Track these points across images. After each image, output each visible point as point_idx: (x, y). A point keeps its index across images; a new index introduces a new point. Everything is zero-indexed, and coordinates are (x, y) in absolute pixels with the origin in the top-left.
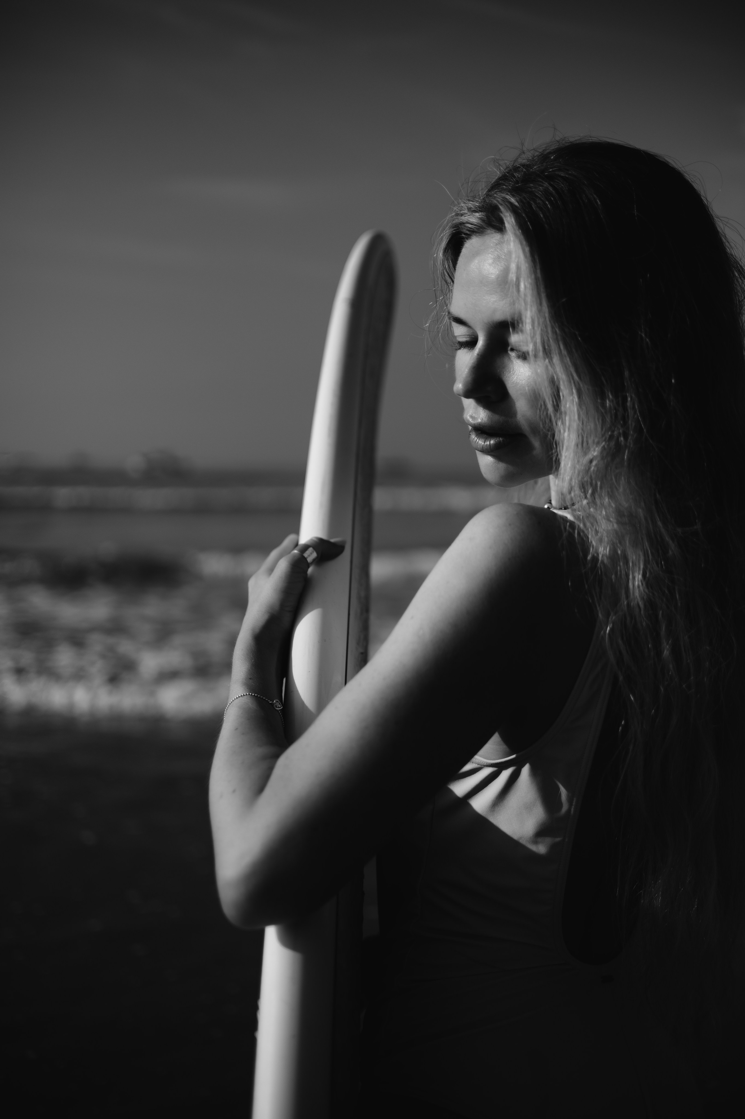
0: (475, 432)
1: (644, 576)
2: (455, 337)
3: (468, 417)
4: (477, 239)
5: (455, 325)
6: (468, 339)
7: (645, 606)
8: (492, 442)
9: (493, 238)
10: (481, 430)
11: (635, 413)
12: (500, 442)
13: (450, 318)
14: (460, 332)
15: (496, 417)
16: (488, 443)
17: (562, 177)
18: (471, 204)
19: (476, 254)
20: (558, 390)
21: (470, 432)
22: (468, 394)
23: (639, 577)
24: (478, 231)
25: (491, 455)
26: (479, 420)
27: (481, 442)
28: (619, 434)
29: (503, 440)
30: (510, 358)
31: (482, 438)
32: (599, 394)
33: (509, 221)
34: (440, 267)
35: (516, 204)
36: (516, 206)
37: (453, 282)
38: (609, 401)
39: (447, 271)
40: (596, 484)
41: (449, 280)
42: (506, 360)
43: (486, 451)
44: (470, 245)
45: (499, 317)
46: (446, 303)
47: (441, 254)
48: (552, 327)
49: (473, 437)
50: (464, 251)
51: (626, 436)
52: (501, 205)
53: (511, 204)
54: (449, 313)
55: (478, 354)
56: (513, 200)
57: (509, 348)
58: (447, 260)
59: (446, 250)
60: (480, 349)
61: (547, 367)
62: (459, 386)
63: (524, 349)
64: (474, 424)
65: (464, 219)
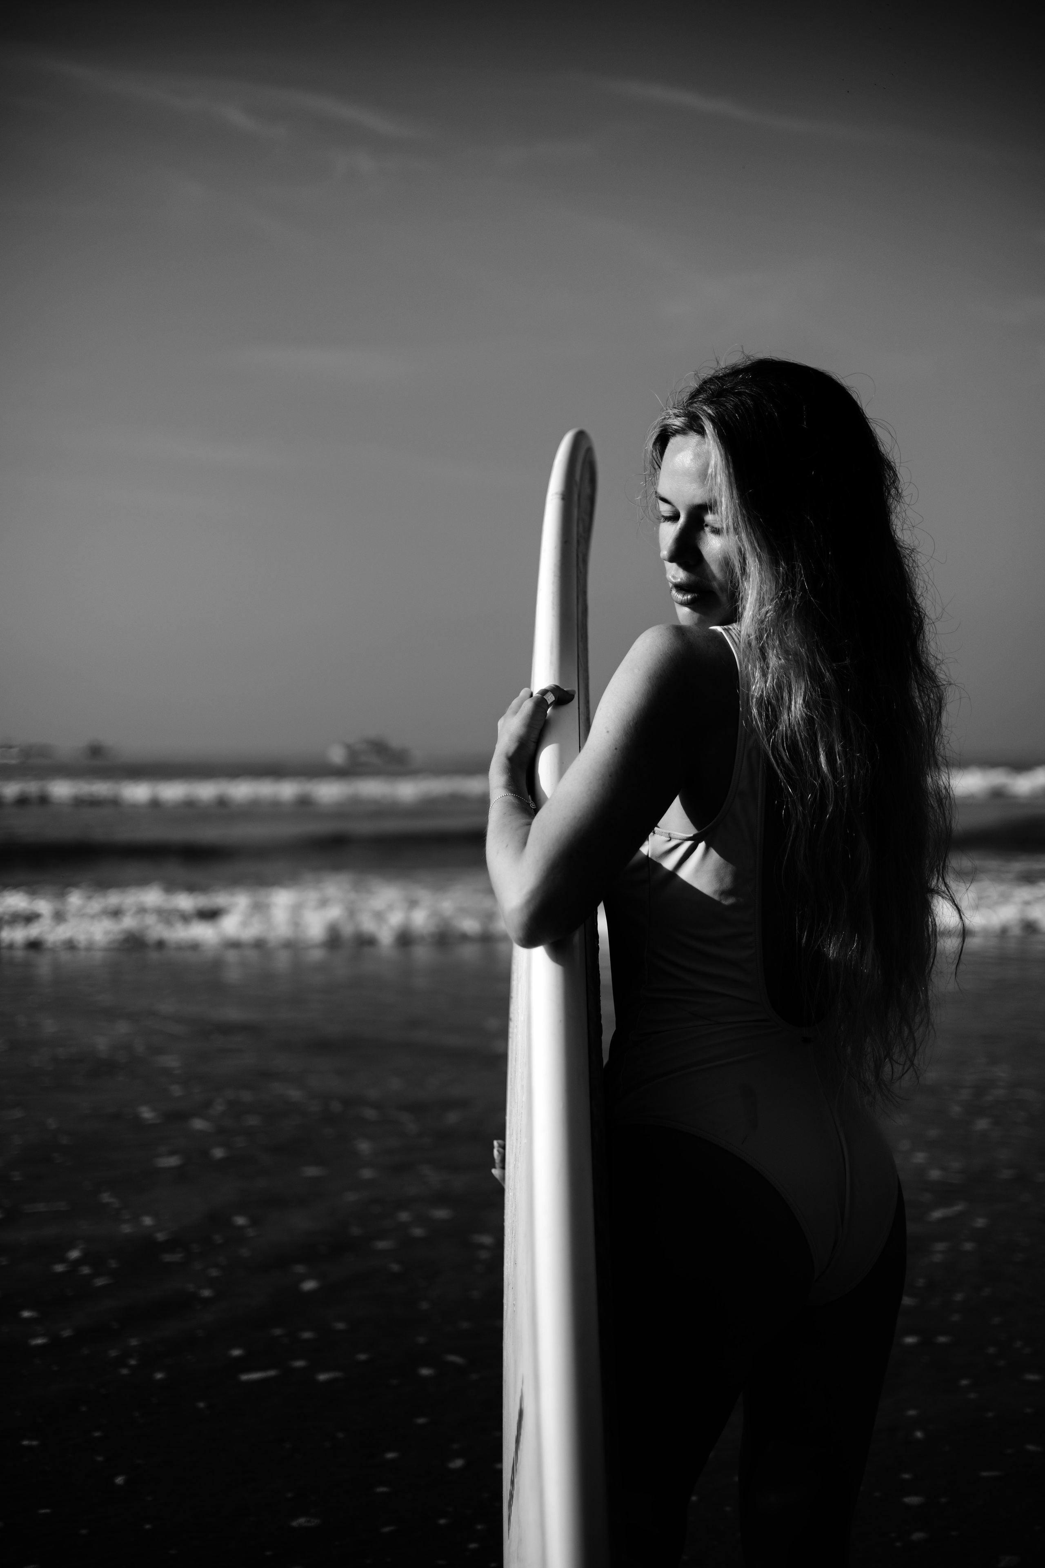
0: (675, 588)
1: (804, 700)
2: (660, 512)
3: (670, 577)
4: (681, 438)
5: (661, 503)
6: (671, 515)
7: (804, 723)
8: (689, 597)
9: (693, 439)
10: (679, 587)
11: (801, 577)
12: (695, 597)
13: (656, 497)
14: (665, 509)
15: (693, 577)
16: (686, 598)
17: (747, 393)
18: (676, 411)
19: (680, 450)
20: (744, 559)
21: (671, 588)
22: (672, 559)
23: (800, 701)
24: (682, 431)
25: (688, 607)
26: (679, 580)
27: (680, 597)
28: (789, 592)
29: (698, 596)
30: (704, 532)
31: (681, 593)
32: (774, 562)
33: (709, 427)
34: (649, 456)
35: (712, 414)
36: (712, 416)
37: (660, 468)
38: (783, 568)
39: (655, 460)
40: (770, 630)
41: (657, 467)
42: (702, 533)
43: (684, 604)
44: (675, 442)
45: (698, 501)
46: (655, 483)
47: (651, 446)
48: (741, 510)
49: (674, 592)
50: (669, 445)
51: (794, 594)
52: (702, 415)
53: (709, 414)
54: (656, 492)
55: (680, 529)
56: (710, 411)
57: (704, 525)
58: (656, 451)
59: (655, 444)
60: (681, 524)
61: (736, 542)
62: (665, 553)
63: (717, 526)
64: (675, 582)
65: (670, 421)
